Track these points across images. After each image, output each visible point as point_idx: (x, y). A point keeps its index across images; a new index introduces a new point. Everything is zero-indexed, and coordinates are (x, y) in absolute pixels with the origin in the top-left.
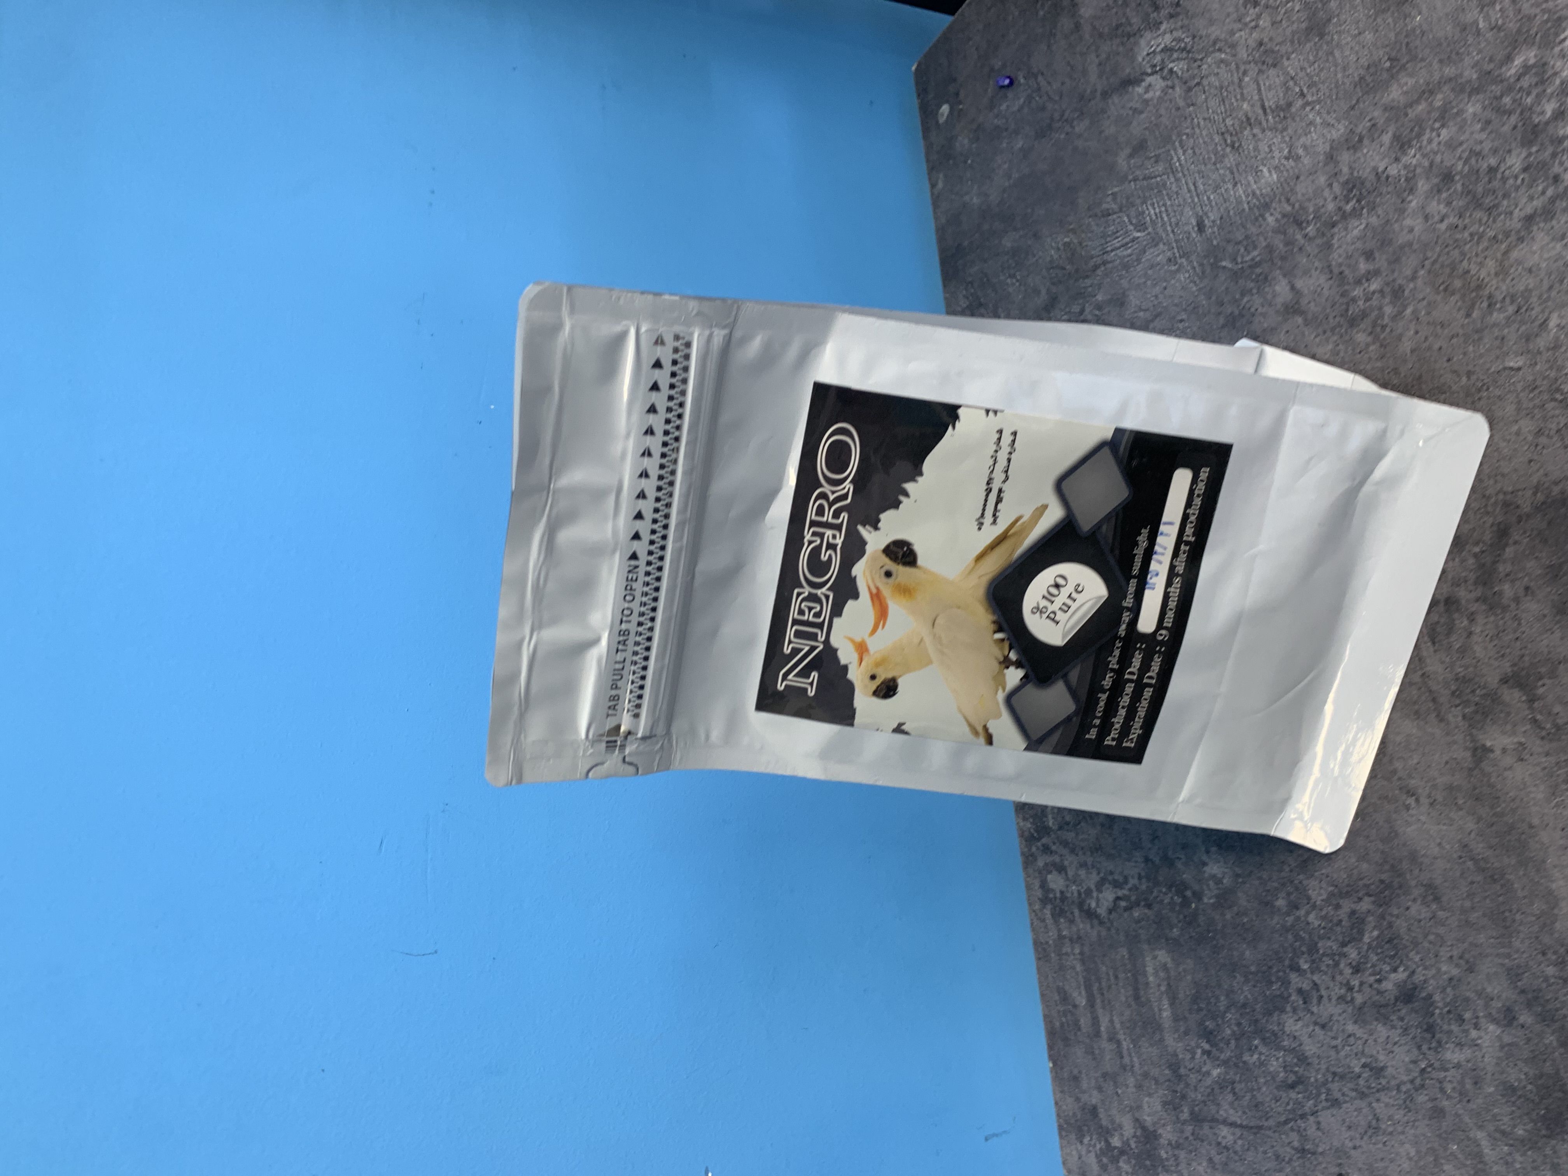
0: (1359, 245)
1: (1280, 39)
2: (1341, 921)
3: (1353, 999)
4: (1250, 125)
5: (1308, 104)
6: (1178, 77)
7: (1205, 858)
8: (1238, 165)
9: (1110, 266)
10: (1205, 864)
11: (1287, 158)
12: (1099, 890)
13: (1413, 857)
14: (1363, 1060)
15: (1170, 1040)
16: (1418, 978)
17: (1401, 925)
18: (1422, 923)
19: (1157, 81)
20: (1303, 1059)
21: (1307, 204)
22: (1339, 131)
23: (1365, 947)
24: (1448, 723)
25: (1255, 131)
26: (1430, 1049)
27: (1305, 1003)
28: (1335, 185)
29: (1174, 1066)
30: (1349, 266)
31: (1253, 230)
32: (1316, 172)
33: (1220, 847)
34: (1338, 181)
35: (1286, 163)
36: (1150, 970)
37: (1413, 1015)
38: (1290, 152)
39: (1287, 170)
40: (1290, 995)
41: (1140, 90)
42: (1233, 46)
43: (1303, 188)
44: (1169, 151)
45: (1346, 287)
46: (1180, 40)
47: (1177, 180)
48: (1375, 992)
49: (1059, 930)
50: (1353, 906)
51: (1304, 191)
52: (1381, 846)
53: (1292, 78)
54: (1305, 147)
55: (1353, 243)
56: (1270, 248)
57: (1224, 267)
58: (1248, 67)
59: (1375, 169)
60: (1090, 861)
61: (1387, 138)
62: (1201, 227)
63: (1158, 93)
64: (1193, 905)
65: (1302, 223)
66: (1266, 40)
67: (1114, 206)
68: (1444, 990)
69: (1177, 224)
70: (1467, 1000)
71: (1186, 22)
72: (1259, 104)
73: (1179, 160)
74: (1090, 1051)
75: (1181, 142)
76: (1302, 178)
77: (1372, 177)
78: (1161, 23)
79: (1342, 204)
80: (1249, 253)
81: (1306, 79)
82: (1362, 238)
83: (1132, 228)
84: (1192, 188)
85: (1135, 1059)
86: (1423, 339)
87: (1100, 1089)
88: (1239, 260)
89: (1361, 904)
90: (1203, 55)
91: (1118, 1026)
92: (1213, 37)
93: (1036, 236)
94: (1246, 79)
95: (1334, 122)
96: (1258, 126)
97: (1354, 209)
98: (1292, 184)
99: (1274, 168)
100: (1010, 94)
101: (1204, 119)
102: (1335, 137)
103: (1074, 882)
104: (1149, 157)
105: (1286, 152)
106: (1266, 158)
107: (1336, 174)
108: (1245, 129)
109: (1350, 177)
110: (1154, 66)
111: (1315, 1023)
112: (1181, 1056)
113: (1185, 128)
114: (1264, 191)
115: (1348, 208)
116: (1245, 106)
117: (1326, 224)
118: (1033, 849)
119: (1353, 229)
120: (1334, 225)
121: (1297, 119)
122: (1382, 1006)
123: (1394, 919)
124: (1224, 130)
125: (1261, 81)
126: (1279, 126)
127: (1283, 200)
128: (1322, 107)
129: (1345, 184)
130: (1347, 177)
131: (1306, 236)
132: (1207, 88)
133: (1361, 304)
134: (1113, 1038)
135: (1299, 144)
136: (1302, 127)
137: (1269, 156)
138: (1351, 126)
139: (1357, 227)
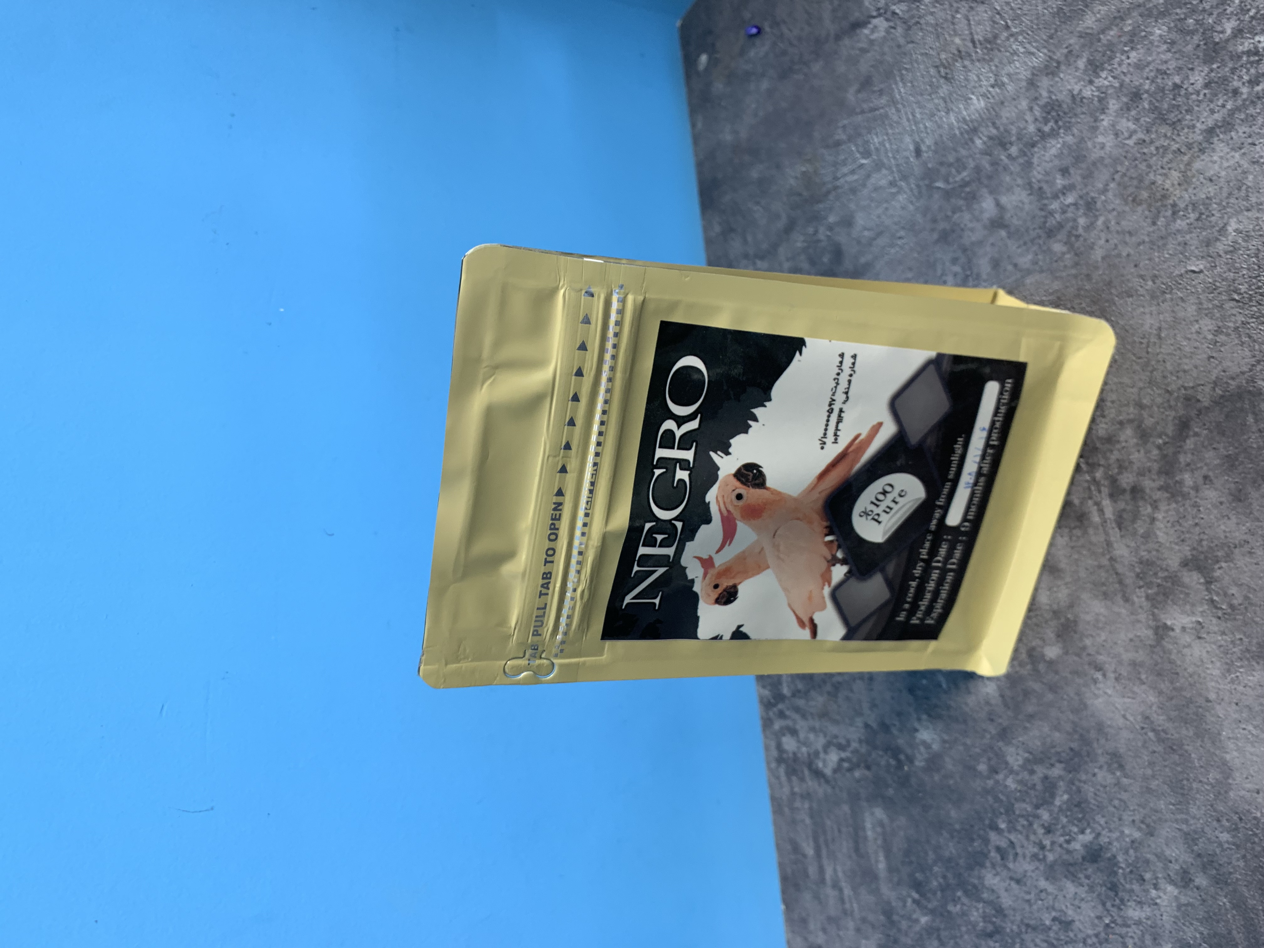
0: (1057, 162)
2: (1035, 785)
3: (1045, 857)
4: (961, 58)
5: (1012, 35)
6: (899, 17)
7: (916, 725)
8: (951, 94)
9: (840, 191)
10: (916, 730)
11: (993, 86)
12: (826, 752)
13: (1100, 728)
14: (1054, 914)
15: (885, 889)
16: (1103, 840)
17: (1089, 790)
18: (1108, 789)
19: (881, 23)
20: (1000, 911)
21: (1010, 127)
22: (1039, 59)
23: (1056, 810)
24: (1133, 603)
25: (967, 63)
26: (1113, 906)
27: (1002, 859)
28: (1036, 108)
29: (888, 913)
30: (1047, 182)
31: (964, 152)
32: (1018, 97)
33: (929, 716)
34: (1038, 105)
35: (991, 89)
36: (868, 825)
37: (1099, 874)
38: (996, 80)
39: (993, 97)
40: (989, 851)
41: (866, 31)
43: (1007, 113)
44: (890, 84)
45: (1046, 202)
47: (898, 110)
48: (1064, 852)
49: (792, 788)
50: (1045, 771)
51: (1008, 115)
52: (1071, 717)
53: (998, 13)
54: (1009, 75)
55: (1051, 161)
56: (978, 169)
57: (939, 188)
58: (959, 5)
59: (1071, 92)
60: (817, 724)
61: (1081, 63)
62: (918, 152)
63: (883, 34)
64: (906, 768)
65: (1006, 144)
67: (844, 137)
68: (1127, 852)
69: (898, 151)
70: (1147, 862)
72: (968, 38)
73: (900, 92)
74: (816, 897)
75: (902, 76)
76: (1006, 104)
77: (1069, 100)
79: (1041, 125)
80: (959, 172)
81: (1011, 12)
82: (1059, 156)
83: (858, 155)
84: (911, 117)
85: (855, 905)
86: (1113, 246)
87: (824, 930)
88: (951, 180)
89: (1053, 769)
91: (840, 874)
93: (778, 167)
94: (959, 16)
95: (1035, 50)
96: (968, 58)
97: (1052, 129)
98: (997, 109)
99: (981, 95)
100: (758, 41)
101: (922, 54)
102: (1036, 65)
103: (805, 744)
104: (874, 92)
105: (992, 81)
106: (975, 87)
107: (1036, 99)
108: (957, 61)
109: (1048, 100)
110: (879, 9)
111: (1011, 879)
112: (894, 904)
113: (905, 63)
114: (974, 117)
115: (1047, 129)
116: (957, 40)
117: (1026, 145)
118: (771, 714)
119: (1051, 148)
120: (1033, 145)
121: (1002, 50)
122: (1071, 865)
123: (1082, 784)
124: (938, 64)
125: (971, 18)
126: (986, 57)
127: (990, 124)
128: (1025, 38)
129: (1043, 107)
130: (1046, 100)
131: (1009, 156)
132: (924, 27)
133: (1057, 216)
134: (836, 885)
135: (1003, 72)
136: (1007, 57)
137: (977, 85)
138: (1050, 54)
139: (1054, 146)
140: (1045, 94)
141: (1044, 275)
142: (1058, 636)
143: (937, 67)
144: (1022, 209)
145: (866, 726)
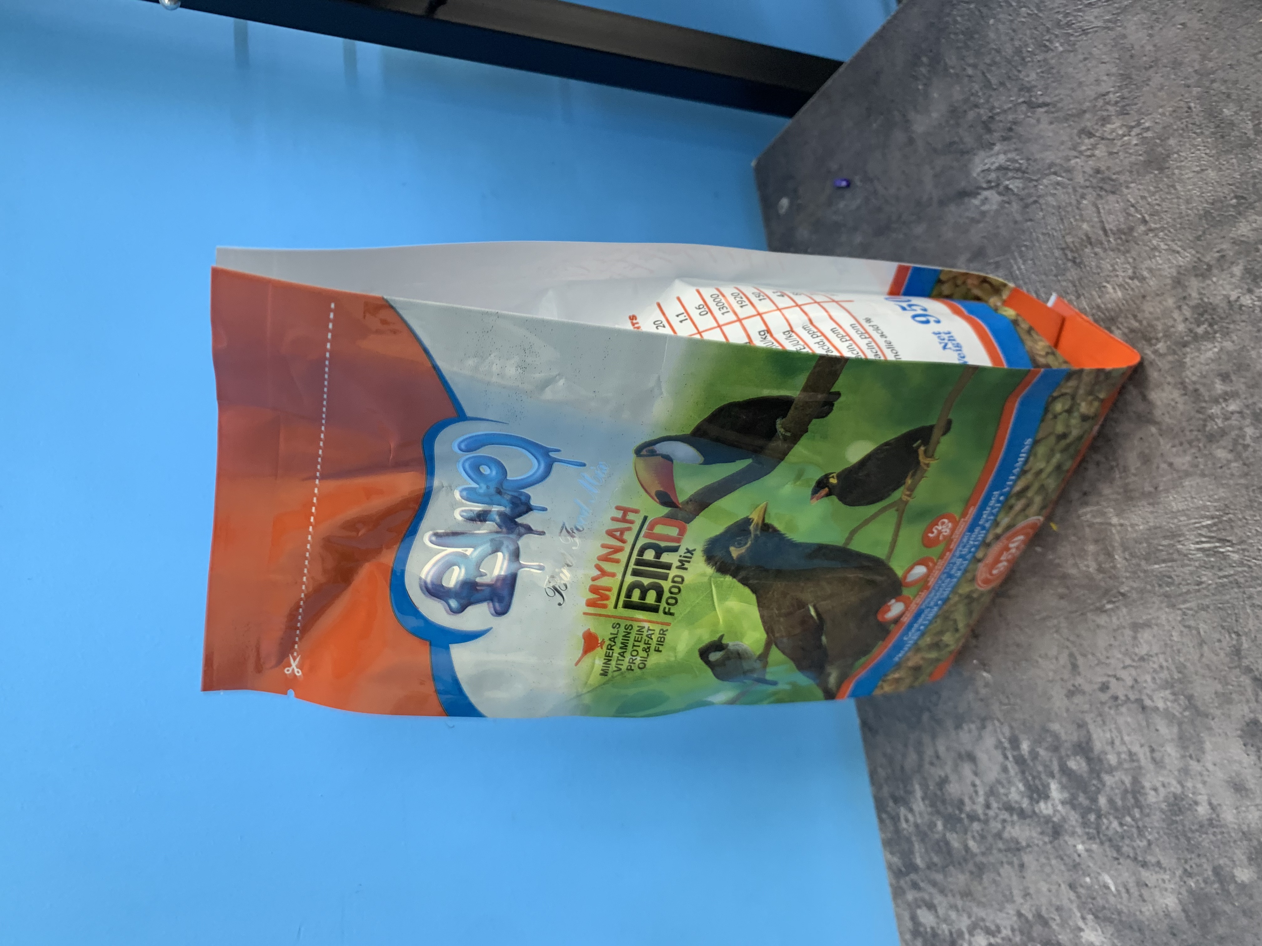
0: (1213, 366)
1: (1118, 169)
4: (1091, 244)
5: (1151, 230)
6: (1014, 194)
7: (1081, 924)
8: (1080, 279)
10: (1080, 930)
11: (1131, 278)
12: (971, 934)
19: (994, 197)
21: (1155, 322)
22: (1185, 258)
25: (1097, 250)
30: (1204, 385)
32: (1163, 294)
33: (1096, 917)
34: (1187, 304)
35: (1130, 281)
38: (1134, 273)
39: (1133, 289)
41: (976, 202)
42: (1069, 171)
43: (1151, 308)
44: (1008, 259)
45: (1204, 405)
46: (1014, 161)
51: (1152, 310)
53: (1133, 206)
54: (1150, 270)
55: (1208, 364)
58: (1085, 191)
59: (1227, 297)
60: (960, 903)
61: (1237, 270)
63: (995, 207)
65: (1151, 339)
66: (1103, 168)
71: (1019, 145)
72: (1098, 225)
73: (1019, 269)
75: (1021, 252)
76: (1148, 298)
77: (1224, 305)
78: (994, 144)
79: (1193, 326)
81: (1148, 206)
82: (1217, 359)
90: (1039, 176)
92: (1048, 161)
94: (1085, 202)
95: (1179, 249)
96: (1099, 246)
97: (1207, 332)
98: (1138, 302)
99: (1119, 286)
100: (848, 194)
101: (1043, 234)
102: (1182, 264)
103: (945, 921)
104: (990, 264)
105: (1130, 272)
106: (1108, 276)
107: (1185, 298)
108: (1086, 247)
109: (1199, 301)
110: (989, 182)
113: (1024, 241)
114: (1109, 306)
115: (1200, 330)
116: (1085, 226)
117: (1177, 343)
118: (902, 882)
119: (1206, 351)
120: (1185, 345)
121: (1141, 243)
124: (1064, 246)
125: (1100, 206)
126: (1122, 248)
127: (1129, 316)
128: (1166, 235)
129: (1195, 308)
130: (1196, 301)
131: (1155, 352)
132: (1044, 207)
133: (1219, 422)
135: (1143, 266)
136: (1146, 251)
137: (1112, 274)
138: (1198, 255)
139: (1210, 349)
140: (1195, 295)
141: (1206, 479)
142: (1250, 859)
143: (1063, 249)
144: (1174, 408)
145: (1020, 915)
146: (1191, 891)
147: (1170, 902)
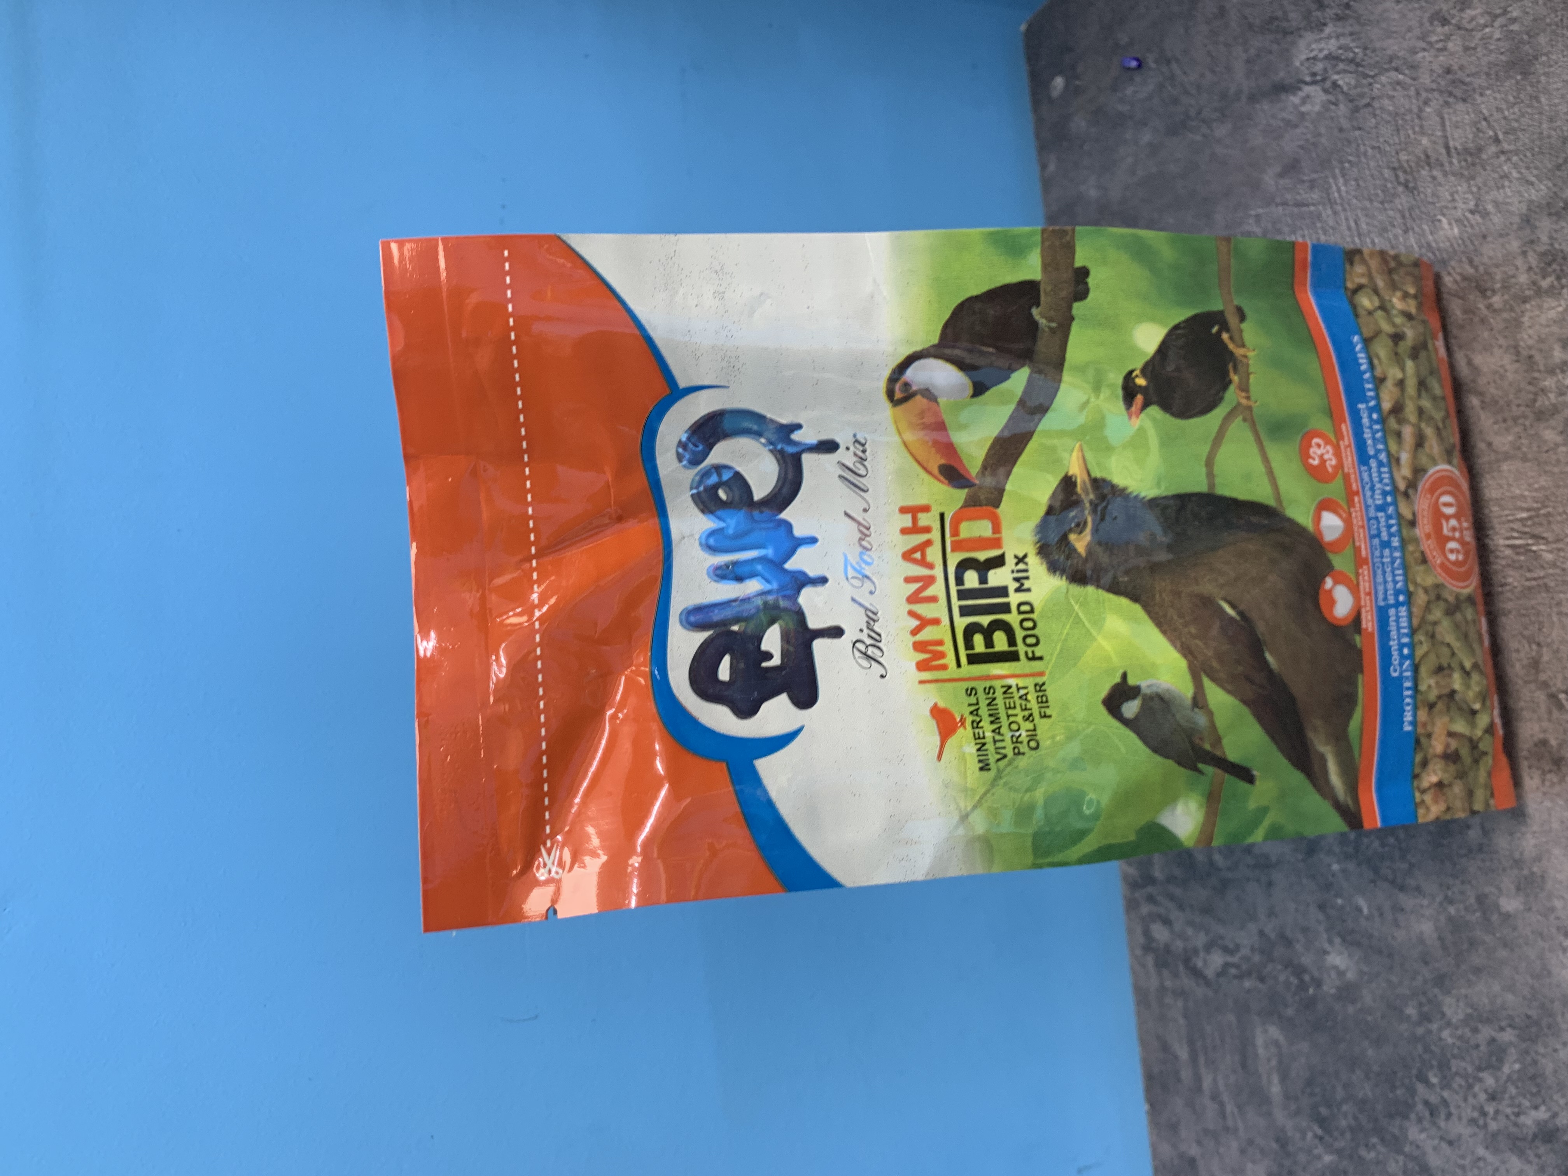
0: (1555, 329)
1: (1474, 70)
2: (1477, 1046)
3: (1485, 1125)
4: (1429, 164)
5: (1503, 152)
6: (1343, 92)
7: (1327, 946)
8: (1411, 209)
10: (1326, 952)
11: (1472, 212)
12: (1207, 951)
15: (1280, 1116)
17: (1549, 1067)
19: (1316, 94)
20: (1425, 1169)
21: (1493, 270)
22: (1540, 192)
23: (1504, 1078)
25: (1436, 173)
27: (1432, 1115)
28: (1532, 253)
29: (1283, 1142)
30: (1541, 351)
32: (1508, 234)
33: (1344, 940)
34: (1535, 251)
35: (1469, 216)
36: (1260, 1042)
37: (1553, 1155)
38: (1477, 205)
39: (1472, 227)
40: (1415, 1104)
41: (1295, 100)
42: (1413, 67)
44: (1327, 177)
45: (1536, 375)
46: (1347, 48)
47: (1335, 213)
48: (1511, 1124)
49: (1162, 981)
50: (1494, 1034)
51: (1491, 253)
52: (1530, 981)
53: (1485, 119)
54: (1496, 204)
55: (1548, 326)
58: (1430, 96)
60: (1197, 919)
63: (1317, 108)
64: (1311, 991)
65: (1486, 290)
66: (1455, 67)
71: (1357, 28)
72: (1441, 141)
73: (1339, 191)
74: (1190, 1105)
75: (1343, 169)
76: (1489, 239)
78: (1325, 24)
79: (1538, 278)
81: (1503, 122)
82: (1560, 321)
84: (1353, 225)
85: (1240, 1124)
87: (1199, 1142)
89: (1503, 1033)
90: (1376, 71)
91: (1222, 1087)
92: (1389, 52)
94: (1428, 110)
95: (1533, 179)
96: (1439, 168)
97: (1552, 287)
98: (1476, 243)
99: (1456, 221)
100: (1138, 78)
101: (1373, 148)
102: (1534, 198)
103: (1180, 937)
104: (1303, 181)
105: (1472, 204)
106: (1446, 207)
107: (1532, 242)
108: (1423, 168)
109: (1549, 248)
110: (1314, 74)
111: (1442, 1138)
112: (1289, 1134)
113: (1350, 155)
114: (1442, 245)
115: (1545, 284)
116: (1425, 141)
117: (1515, 297)
118: (1137, 895)
119: (1548, 309)
120: (1525, 300)
121: (1488, 168)
122: (1518, 1138)
123: (1540, 1058)
124: (1396, 165)
125: (1446, 116)
126: (1466, 173)
127: (1464, 259)
128: (1521, 160)
129: (1543, 254)
130: (1546, 247)
131: (1489, 307)
132: (1378, 112)
133: (1552, 396)
134: (1215, 1097)
135: (1488, 198)
136: (1494, 179)
137: (1450, 205)
138: (1554, 189)
139: (1554, 308)
141: (1528, 464)
142: (1518, 889)
143: (1394, 169)
144: (1502, 377)
145: (1261, 933)
146: (1450, 919)
147: (1427, 928)
